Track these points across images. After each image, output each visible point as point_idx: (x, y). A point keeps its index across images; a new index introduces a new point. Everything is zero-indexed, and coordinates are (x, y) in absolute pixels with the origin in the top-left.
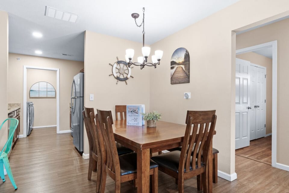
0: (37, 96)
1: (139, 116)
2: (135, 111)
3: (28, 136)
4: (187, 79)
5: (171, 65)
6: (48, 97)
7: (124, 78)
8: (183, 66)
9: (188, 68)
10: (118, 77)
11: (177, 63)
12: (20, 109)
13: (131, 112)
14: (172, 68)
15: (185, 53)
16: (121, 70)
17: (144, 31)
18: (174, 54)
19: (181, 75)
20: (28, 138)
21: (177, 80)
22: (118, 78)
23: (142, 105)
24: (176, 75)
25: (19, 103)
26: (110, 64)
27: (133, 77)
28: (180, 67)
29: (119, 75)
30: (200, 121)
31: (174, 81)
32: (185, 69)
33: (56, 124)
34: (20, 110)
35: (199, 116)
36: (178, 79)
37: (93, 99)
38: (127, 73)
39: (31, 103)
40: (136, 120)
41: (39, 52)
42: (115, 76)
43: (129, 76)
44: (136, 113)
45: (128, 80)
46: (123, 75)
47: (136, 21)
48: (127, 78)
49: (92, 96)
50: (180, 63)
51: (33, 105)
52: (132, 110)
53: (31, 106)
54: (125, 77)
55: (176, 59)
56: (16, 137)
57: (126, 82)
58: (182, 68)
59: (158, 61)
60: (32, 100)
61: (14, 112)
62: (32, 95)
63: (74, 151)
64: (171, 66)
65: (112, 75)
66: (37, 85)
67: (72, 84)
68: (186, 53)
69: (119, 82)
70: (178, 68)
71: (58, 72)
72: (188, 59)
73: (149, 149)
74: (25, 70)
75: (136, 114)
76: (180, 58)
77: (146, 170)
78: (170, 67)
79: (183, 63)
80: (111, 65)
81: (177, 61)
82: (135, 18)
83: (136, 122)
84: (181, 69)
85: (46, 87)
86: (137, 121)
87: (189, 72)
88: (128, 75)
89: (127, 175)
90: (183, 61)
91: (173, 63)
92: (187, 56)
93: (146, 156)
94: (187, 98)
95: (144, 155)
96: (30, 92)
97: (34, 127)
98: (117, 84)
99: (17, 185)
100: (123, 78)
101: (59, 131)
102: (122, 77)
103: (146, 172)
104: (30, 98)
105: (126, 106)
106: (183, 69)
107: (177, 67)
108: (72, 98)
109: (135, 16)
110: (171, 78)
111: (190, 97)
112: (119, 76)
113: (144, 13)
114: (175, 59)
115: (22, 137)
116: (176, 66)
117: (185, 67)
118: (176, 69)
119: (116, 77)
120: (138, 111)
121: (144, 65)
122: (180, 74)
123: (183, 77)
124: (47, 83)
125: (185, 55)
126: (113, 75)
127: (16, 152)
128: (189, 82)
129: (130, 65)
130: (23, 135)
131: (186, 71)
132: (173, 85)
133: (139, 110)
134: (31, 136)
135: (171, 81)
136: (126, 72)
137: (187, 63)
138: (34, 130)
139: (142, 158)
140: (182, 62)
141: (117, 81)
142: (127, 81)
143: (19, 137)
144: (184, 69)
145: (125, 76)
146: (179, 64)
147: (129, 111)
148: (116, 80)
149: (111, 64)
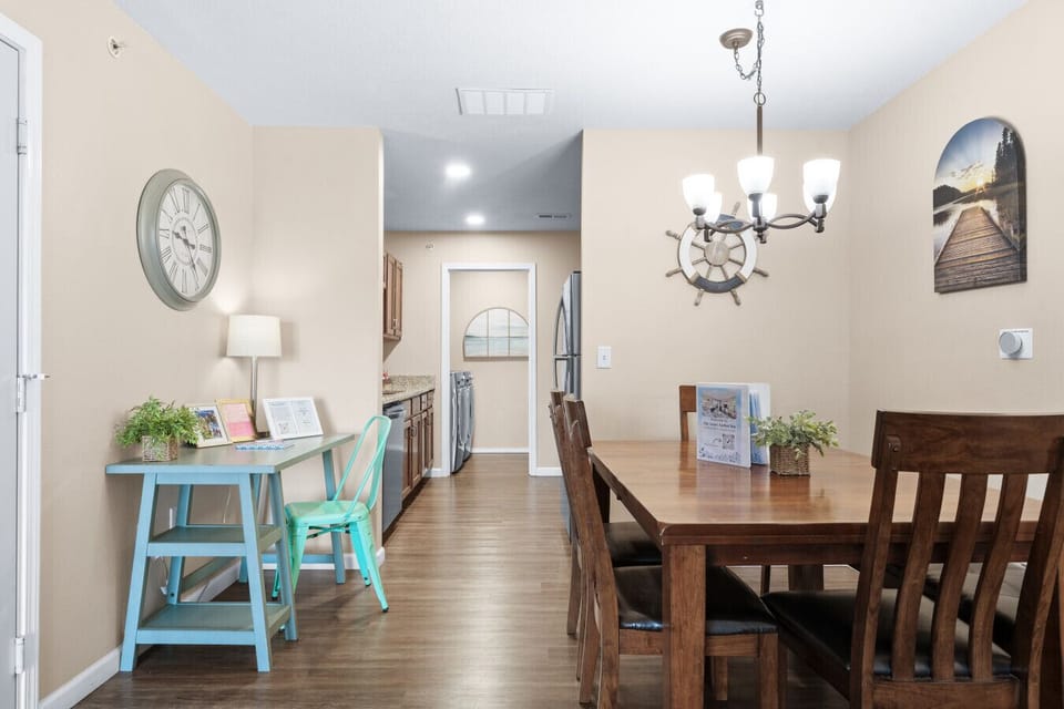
0: (484, 354)
1: (739, 426)
2: (726, 406)
3: (454, 473)
4: (1013, 264)
5: (936, 205)
6: (512, 355)
7: (727, 281)
8: (990, 206)
9: (1014, 210)
10: (700, 278)
11: (964, 194)
12: (432, 391)
13: (713, 410)
14: (940, 219)
15: (1001, 140)
16: (714, 251)
17: (759, 94)
18: (946, 155)
19: (981, 246)
20: (453, 478)
21: (964, 272)
22: (701, 283)
23: (749, 384)
24: (959, 250)
25: (432, 374)
26: (668, 234)
27: (764, 275)
28: (975, 209)
29: (706, 270)
30: (954, 459)
31: (951, 276)
32: (1001, 217)
33: (526, 445)
34: (435, 395)
35: (944, 438)
36: (968, 268)
37: (607, 363)
38: (741, 261)
39: (464, 374)
40: (729, 441)
41: (475, 220)
42: (689, 277)
43: (746, 272)
44: (729, 415)
45: (742, 286)
46: (723, 270)
47: (736, 60)
48: (738, 281)
49: (604, 350)
50: (974, 190)
51: (473, 382)
52: (715, 403)
53: (462, 383)
54: (731, 276)
55: (959, 173)
56: (419, 472)
57: (735, 296)
58: (987, 214)
59: (815, 204)
60: (468, 367)
61: (411, 399)
62: (472, 351)
63: (560, 536)
64: (937, 211)
65: (676, 272)
66: (481, 320)
67: (556, 312)
68: (1005, 141)
69: (707, 296)
70: (968, 216)
71: (532, 275)
72: (1013, 167)
73: (703, 547)
74: (446, 276)
75: (730, 421)
76: (979, 168)
77: (686, 623)
78: (930, 212)
79: (991, 192)
80: (675, 236)
81: (962, 186)
82: (736, 48)
83: (729, 452)
84: (980, 220)
85: (507, 324)
86: (732, 448)
87: (1022, 230)
88: (741, 265)
89: (644, 633)
90: (990, 181)
91: (944, 195)
92: (1013, 157)
93: (689, 572)
94: (1015, 356)
95: (678, 566)
96: (466, 342)
97: (475, 450)
98: (697, 304)
99: (388, 601)
100: (723, 279)
101: (534, 470)
102: (716, 277)
103: (688, 631)
104: (467, 359)
105: (695, 387)
106: (990, 219)
107: (963, 213)
108: (556, 359)
109: (733, 41)
110: (937, 265)
111: (1027, 353)
112: (704, 276)
113: (759, 23)
114: (953, 174)
115: (439, 476)
116: (958, 209)
117: (999, 209)
118: (959, 222)
119: (693, 280)
120: (737, 410)
121: (763, 225)
122: (976, 244)
123: (990, 257)
124: (509, 310)
125: (999, 152)
126: (683, 272)
127: (414, 514)
128: (1022, 277)
129: (712, 234)
130: (441, 469)
131: (1005, 226)
132: (945, 296)
133: (739, 402)
134: (461, 475)
135: (936, 278)
136: (737, 255)
137: (1009, 186)
138: (474, 457)
139: (673, 576)
140: (987, 185)
141: (700, 295)
142: (739, 291)
143: (433, 476)
144: (996, 218)
145: (731, 270)
146: (971, 197)
147: (705, 409)
148: (695, 291)
149: (673, 231)
